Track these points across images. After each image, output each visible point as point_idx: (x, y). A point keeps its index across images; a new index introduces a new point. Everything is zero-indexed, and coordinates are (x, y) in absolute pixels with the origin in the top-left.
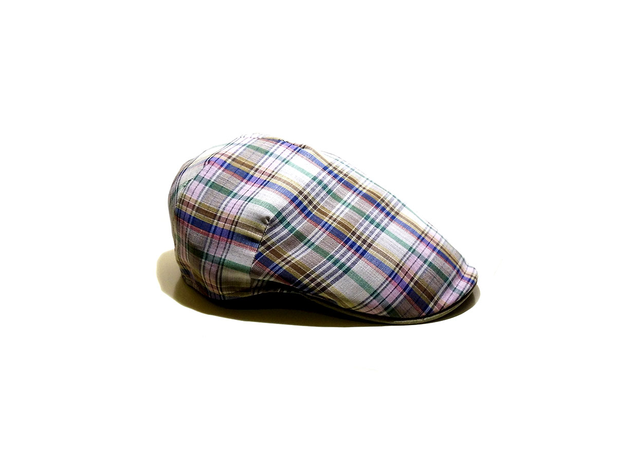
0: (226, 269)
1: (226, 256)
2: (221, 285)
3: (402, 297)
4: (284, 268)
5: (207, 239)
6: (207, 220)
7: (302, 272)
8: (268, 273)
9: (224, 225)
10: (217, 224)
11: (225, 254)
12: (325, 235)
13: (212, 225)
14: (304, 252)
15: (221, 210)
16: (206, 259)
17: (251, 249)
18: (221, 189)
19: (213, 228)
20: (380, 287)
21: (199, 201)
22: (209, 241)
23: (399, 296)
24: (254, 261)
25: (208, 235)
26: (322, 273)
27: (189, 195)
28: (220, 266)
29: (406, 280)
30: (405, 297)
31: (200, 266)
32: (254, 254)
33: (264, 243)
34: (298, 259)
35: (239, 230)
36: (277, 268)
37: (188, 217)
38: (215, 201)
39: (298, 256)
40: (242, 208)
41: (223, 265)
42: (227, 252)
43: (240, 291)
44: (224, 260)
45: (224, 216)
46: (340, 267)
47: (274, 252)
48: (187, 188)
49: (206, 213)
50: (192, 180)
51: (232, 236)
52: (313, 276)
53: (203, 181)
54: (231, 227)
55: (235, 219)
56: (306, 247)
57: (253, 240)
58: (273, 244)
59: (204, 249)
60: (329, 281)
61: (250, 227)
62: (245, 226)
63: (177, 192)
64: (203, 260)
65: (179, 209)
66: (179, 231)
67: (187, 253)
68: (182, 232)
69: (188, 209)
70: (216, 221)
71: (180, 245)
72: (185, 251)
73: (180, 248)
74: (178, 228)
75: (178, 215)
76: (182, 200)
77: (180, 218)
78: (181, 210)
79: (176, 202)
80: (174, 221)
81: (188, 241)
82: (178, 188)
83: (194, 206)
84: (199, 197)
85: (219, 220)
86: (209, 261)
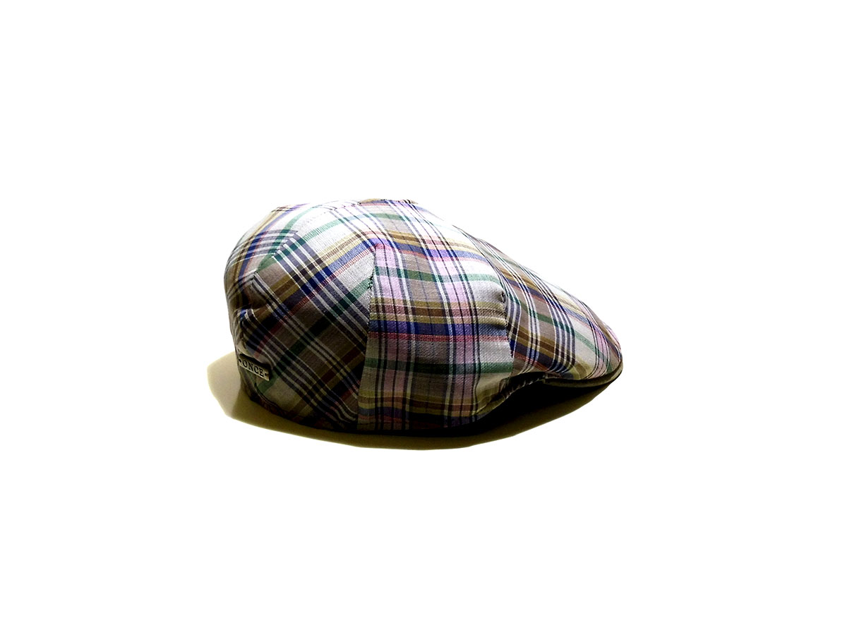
0: (484, 376)
1: (479, 358)
2: (477, 401)
4: (538, 351)
5: (448, 345)
6: (437, 320)
7: (551, 349)
8: (529, 363)
9: (462, 319)
10: (452, 321)
11: (476, 357)
12: (532, 298)
13: (446, 325)
14: (536, 324)
15: (445, 301)
16: (454, 373)
17: (502, 339)
18: (420, 276)
19: (451, 329)
20: (595, 342)
21: (408, 298)
22: (451, 346)
24: (512, 353)
25: (448, 340)
27: (387, 296)
28: (477, 375)
31: (446, 386)
32: (507, 344)
33: (509, 327)
34: (538, 334)
35: (482, 319)
36: (533, 353)
37: (405, 326)
38: (426, 294)
39: (536, 332)
40: (468, 291)
41: (480, 372)
42: (479, 354)
43: (491, 401)
44: (480, 364)
45: (453, 308)
46: (567, 330)
47: (521, 334)
48: (378, 289)
49: (429, 312)
50: (375, 276)
51: (477, 330)
52: (560, 350)
53: (391, 273)
54: (472, 318)
55: (470, 307)
56: (533, 318)
57: (499, 327)
58: (516, 325)
59: (448, 360)
61: (490, 311)
62: (485, 312)
63: (353, 299)
64: (451, 376)
65: (379, 322)
66: (386, 352)
67: (410, 377)
68: (398, 350)
69: (398, 315)
70: (448, 318)
71: (384, 372)
72: (403, 376)
73: (383, 376)
74: (383, 348)
75: (380, 330)
76: (380, 307)
77: (386, 332)
78: (385, 321)
79: (367, 314)
80: (365, 340)
81: (417, 359)
82: (349, 295)
83: (406, 308)
84: (404, 295)
85: (451, 315)
86: (459, 373)
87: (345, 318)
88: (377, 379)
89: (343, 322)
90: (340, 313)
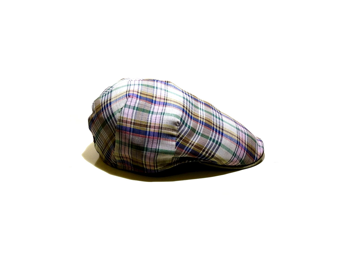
0: (160, 154)
1: (159, 147)
2: (156, 164)
3: (245, 154)
4: (192, 148)
5: (145, 139)
6: (143, 129)
7: (201, 149)
8: (184, 153)
9: (154, 130)
10: (150, 130)
11: (158, 146)
12: (203, 127)
13: (146, 132)
14: (197, 138)
15: (149, 122)
16: (146, 151)
17: (172, 141)
18: (144, 110)
19: (148, 133)
20: (235, 150)
21: (133, 119)
22: (147, 140)
23: (244, 154)
24: (176, 147)
25: (146, 137)
26: (210, 148)
27: (125, 116)
28: (156, 153)
29: (244, 145)
30: (246, 153)
31: (142, 155)
32: (174, 143)
33: (178, 136)
34: (196, 142)
35: (164, 131)
36: (188, 149)
37: (129, 129)
38: (143, 118)
39: (196, 141)
40: (161, 119)
41: (158, 152)
42: (159, 145)
43: (166, 166)
44: (158, 149)
45: (152, 125)
46: (217, 143)
47: (184, 140)
48: (122, 113)
49: (140, 125)
50: (124, 108)
51: (160, 135)
52: (206, 150)
53: (131, 107)
54: (159, 130)
55: (159, 125)
56: (197, 135)
57: (172, 136)
58: (183, 136)
59: (144, 146)
60: (214, 152)
61: (169, 129)
62: (165, 129)
63: (114, 116)
64: (145, 152)
65: (120, 126)
66: (122, 138)
67: (130, 150)
68: (125, 138)
69: (127, 124)
70: (148, 129)
71: (121, 146)
72: (127, 149)
73: (121, 148)
74: (121, 136)
75: (119, 129)
76: (121, 120)
77: (122, 130)
78: (122, 126)
79: (116, 122)
80: (115, 132)
81: (132, 143)
82: (113, 114)
83: (131, 122)
84: (132, 117)
85: (150, 128)
86: (149, 152)
87: (110, 122)
88: (119, 149)
89: (109, 124)
90: (109, 120)
